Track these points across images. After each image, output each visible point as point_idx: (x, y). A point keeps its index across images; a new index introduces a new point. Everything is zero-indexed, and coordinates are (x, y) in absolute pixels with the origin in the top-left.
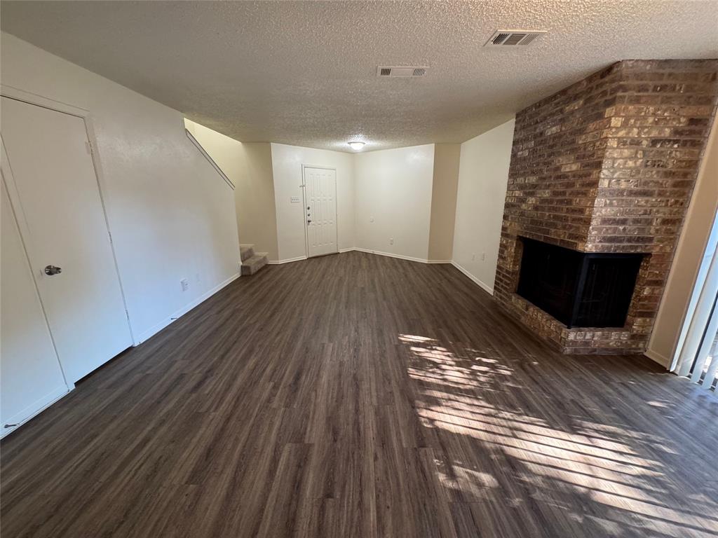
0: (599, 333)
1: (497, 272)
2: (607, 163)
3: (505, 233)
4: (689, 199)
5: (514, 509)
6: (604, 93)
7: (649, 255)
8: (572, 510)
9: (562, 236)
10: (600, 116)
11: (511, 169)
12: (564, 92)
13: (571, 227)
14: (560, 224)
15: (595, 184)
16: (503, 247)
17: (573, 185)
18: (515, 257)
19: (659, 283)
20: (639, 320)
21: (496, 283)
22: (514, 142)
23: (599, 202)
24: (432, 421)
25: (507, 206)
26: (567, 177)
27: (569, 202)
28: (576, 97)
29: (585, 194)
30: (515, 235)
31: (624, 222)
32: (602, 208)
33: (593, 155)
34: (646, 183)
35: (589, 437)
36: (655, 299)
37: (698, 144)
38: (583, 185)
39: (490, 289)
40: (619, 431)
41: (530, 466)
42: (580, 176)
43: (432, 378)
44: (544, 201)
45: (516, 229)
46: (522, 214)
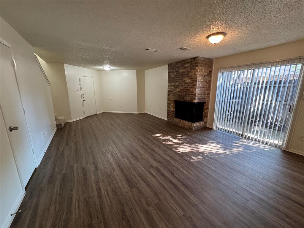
0: (199, 123)
1: (168, 112)
2: (197, 81)
3: (169, 99)
4: (210, 89)
5: (207, 160)
6: (195, 63)
7: (206, 102)
8: (216, 156)
9: (188, 99)
10: (195, 69)
11: (169, 80)
12: (184, 61)
13: (191, 96)
14: (187, 96)
15: (196, 85)
16: (169, 104)
17: (190, 85)
18: (174, 106)
19: (208, 109)
20: (205, 118)
21: (167, 115)
22: (168, 72)
23: (197, 90)
24: (179, 152)
25: (169, 91)
26: (188, 83)
27: (189, 90)
28: (188, 63)
29: (193, 88)
30: (173, 100)
31: (201, 94)
32: (198, 91)
33: (194, 78)
34: (204, 85)
35: (209, 144)
36: (207, 113)
37: (211, 77)
38: (192, 85)
39: (165, 118)
40: (213, 141)
41: (204, 152)
42: (192, 83)
43: (171, 143)
44: (181, 90)
45: (173, 98)
46: (175, 94)
